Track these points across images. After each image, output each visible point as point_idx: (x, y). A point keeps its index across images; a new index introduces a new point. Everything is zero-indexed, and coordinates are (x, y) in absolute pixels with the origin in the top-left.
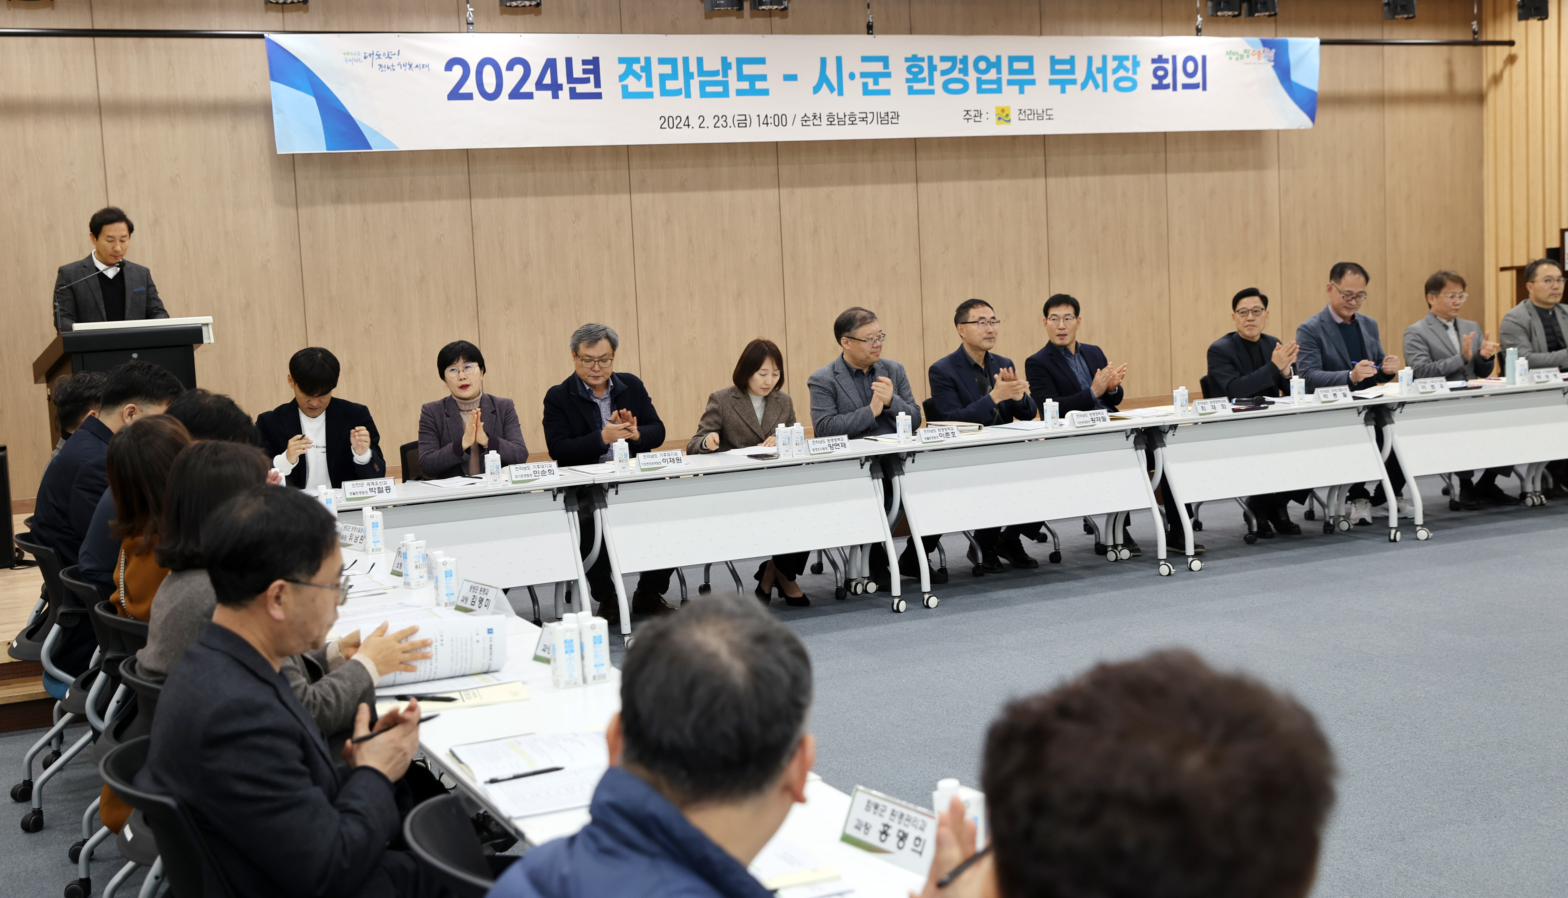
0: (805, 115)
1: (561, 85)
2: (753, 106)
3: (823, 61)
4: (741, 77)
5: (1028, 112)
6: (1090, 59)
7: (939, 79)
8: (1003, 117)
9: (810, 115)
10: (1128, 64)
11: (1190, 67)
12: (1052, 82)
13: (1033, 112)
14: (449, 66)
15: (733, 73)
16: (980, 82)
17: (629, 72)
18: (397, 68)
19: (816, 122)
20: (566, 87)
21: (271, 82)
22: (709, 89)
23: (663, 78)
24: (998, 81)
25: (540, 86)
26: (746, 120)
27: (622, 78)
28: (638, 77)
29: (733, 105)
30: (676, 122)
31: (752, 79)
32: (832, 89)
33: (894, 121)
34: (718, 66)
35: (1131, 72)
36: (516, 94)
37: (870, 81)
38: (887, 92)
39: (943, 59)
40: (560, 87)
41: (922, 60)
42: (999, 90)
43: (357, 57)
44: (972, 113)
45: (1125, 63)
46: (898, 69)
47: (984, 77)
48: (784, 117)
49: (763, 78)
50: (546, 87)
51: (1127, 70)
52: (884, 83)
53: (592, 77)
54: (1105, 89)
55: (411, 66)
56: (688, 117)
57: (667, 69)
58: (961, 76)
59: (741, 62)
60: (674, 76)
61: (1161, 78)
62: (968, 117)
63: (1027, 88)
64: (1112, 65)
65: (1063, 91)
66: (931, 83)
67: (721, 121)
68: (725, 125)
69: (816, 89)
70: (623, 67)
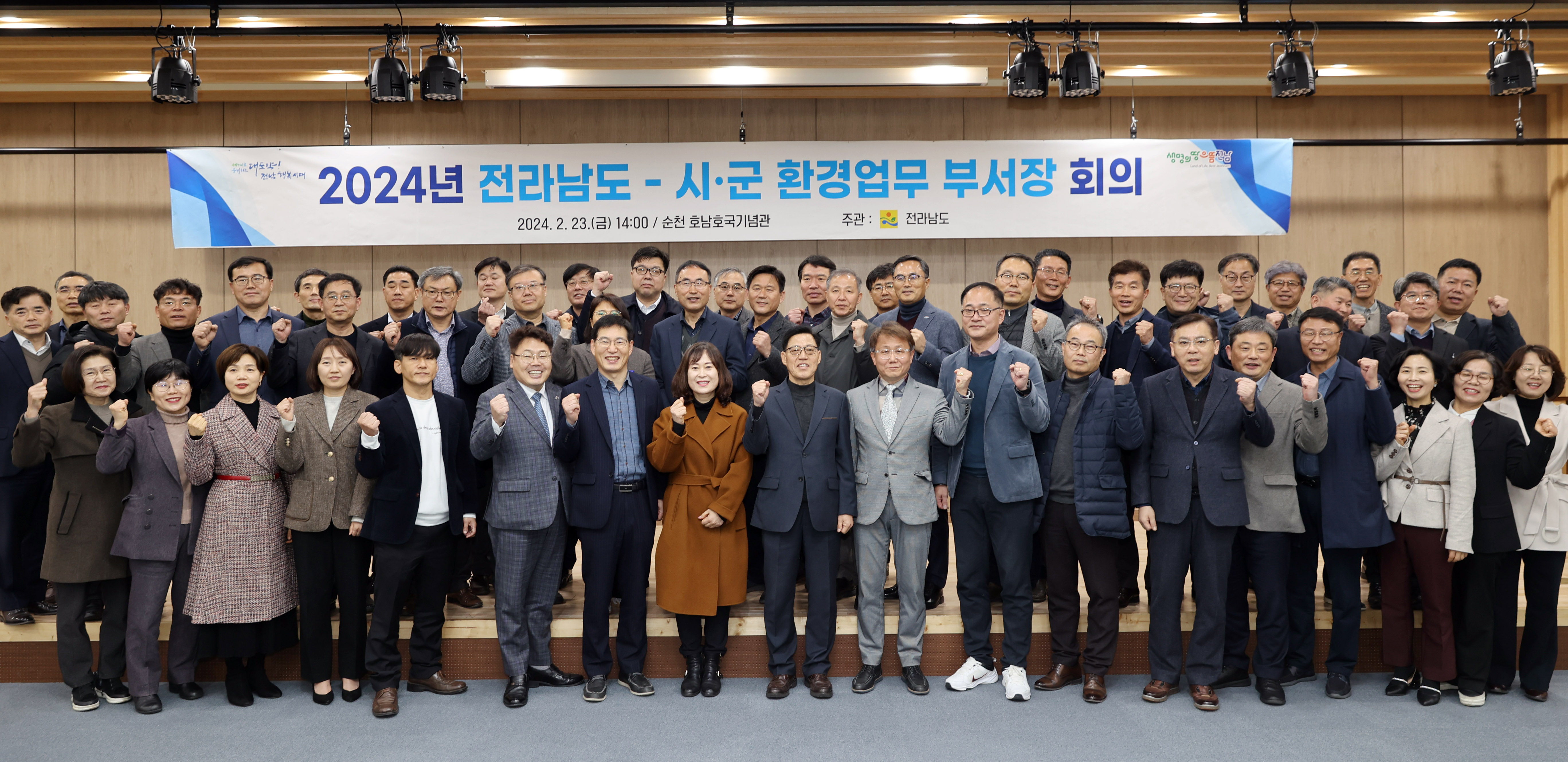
0: (668, 218)
1: (425, 190)
2: (613, 209)
3: (689, 167)
4: (601, 182)
5: (918, 216)
6: (994, 163)
7: (815, 184)
8: (889, 220)
9: (672, 217)
10: (1042, 168)
11: (1120, 170)
12: (947, 186)
13: (924, 216)
14: (323, 175)
15: (593, 180)
16: (862, 186)
17: (490, 178)
18: (277, 176)
19: (678, 224)
20: (429, 192)
21: (171, 189)
22: (568, 194)
23: (523, 184)
24: (884, 186)
25: (405, 191)
26: (605, 222)
27: (483, 184)
28: (499, 183)
29: (593, 209)
30: (534, 224)
31: (613, 184)
32: (696, 193)
33: (763, 224)
34: (579, 172)
35: (1044, 176)
36: (382, 198)
37: (739, 186)
38: (757, 196)
39: (821, 164)
40: (424, 192)
41: (798, 165)
42: (885, 194)
43: (243, 168)
44: (853, 217)
45: (1037, 166)
46: (771, 175)
47: (867, 181)
48: (645, 220)
49: (625, 183)
50: (411, 192)
51: (1040, 174)
52: (753, 188)
53: (454, 183)
54: (1012, 193)
55: (289, 175)
56: (546, 219)
57: (528, 176)
58: (841, 180)
59: (602, 168)
60: (534, 182)
61: (1082, 183)
62: (847, 220)
63: (917, 192)
64: (1020, 169)
65: (961, 195)
66: (807, 186)
67: (580, 223)
68: (583, 226)
69: (680, 194)
70: (485, 174)
